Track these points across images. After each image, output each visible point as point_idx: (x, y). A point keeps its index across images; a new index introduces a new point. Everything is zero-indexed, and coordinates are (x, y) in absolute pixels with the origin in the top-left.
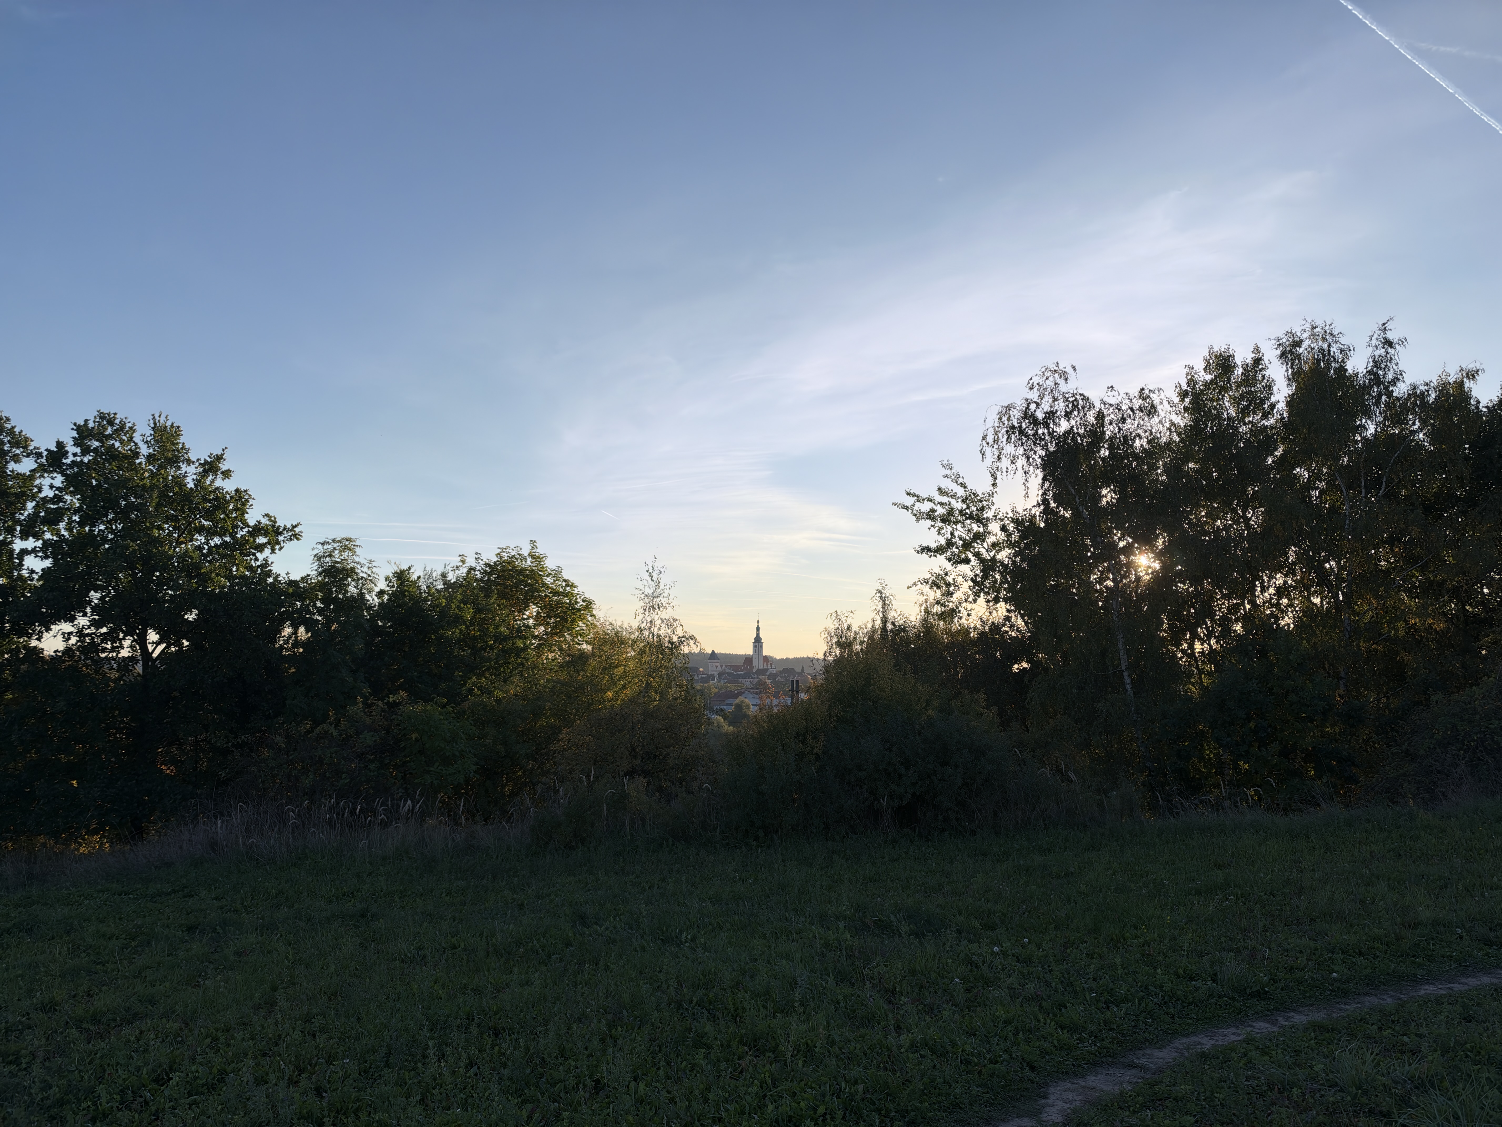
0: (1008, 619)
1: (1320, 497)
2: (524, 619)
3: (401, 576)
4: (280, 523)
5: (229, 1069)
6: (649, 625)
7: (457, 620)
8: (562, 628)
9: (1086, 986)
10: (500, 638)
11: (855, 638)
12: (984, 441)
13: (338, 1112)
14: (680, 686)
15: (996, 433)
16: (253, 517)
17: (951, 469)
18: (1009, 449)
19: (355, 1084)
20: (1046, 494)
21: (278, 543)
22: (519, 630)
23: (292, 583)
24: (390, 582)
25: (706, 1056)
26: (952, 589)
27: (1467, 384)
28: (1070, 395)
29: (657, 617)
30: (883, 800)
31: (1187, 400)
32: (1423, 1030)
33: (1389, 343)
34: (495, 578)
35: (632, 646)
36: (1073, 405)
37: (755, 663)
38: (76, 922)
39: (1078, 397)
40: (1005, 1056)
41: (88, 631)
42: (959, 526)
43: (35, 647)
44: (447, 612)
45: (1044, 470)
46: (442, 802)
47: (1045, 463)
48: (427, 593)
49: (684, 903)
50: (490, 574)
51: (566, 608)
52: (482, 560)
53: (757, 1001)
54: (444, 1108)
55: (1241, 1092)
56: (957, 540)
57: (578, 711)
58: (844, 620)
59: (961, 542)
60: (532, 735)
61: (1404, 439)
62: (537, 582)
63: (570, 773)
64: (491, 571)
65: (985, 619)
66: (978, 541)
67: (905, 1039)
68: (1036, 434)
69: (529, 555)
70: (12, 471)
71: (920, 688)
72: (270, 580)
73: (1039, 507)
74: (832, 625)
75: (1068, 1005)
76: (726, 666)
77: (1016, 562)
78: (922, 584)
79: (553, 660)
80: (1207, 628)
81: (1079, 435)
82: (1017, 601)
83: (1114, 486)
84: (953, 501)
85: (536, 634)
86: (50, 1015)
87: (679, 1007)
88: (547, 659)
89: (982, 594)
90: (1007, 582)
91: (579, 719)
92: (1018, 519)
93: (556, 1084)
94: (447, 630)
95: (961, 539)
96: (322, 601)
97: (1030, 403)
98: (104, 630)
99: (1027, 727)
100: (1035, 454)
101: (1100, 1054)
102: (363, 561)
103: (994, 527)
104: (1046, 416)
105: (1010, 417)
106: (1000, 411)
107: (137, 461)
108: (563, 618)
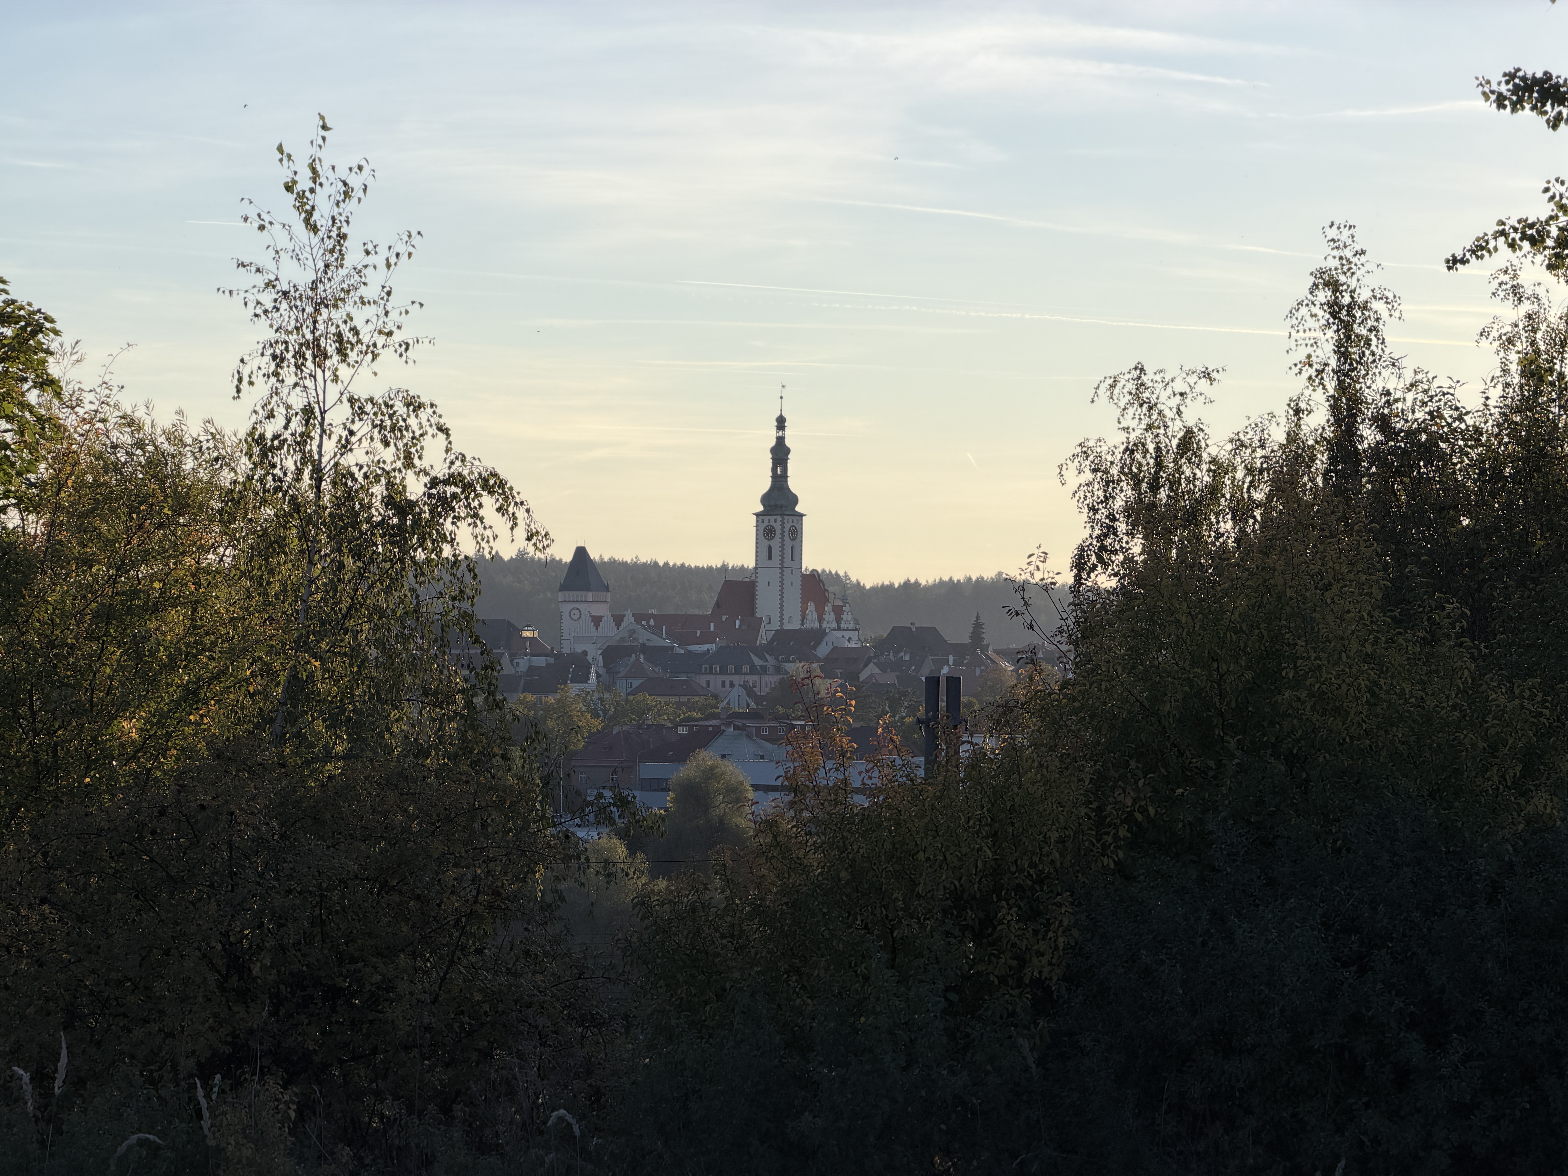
6: (296, 425)
11: (1214, 490)
35: (226, 517)
37: (766, 604)
76: (639, 618)
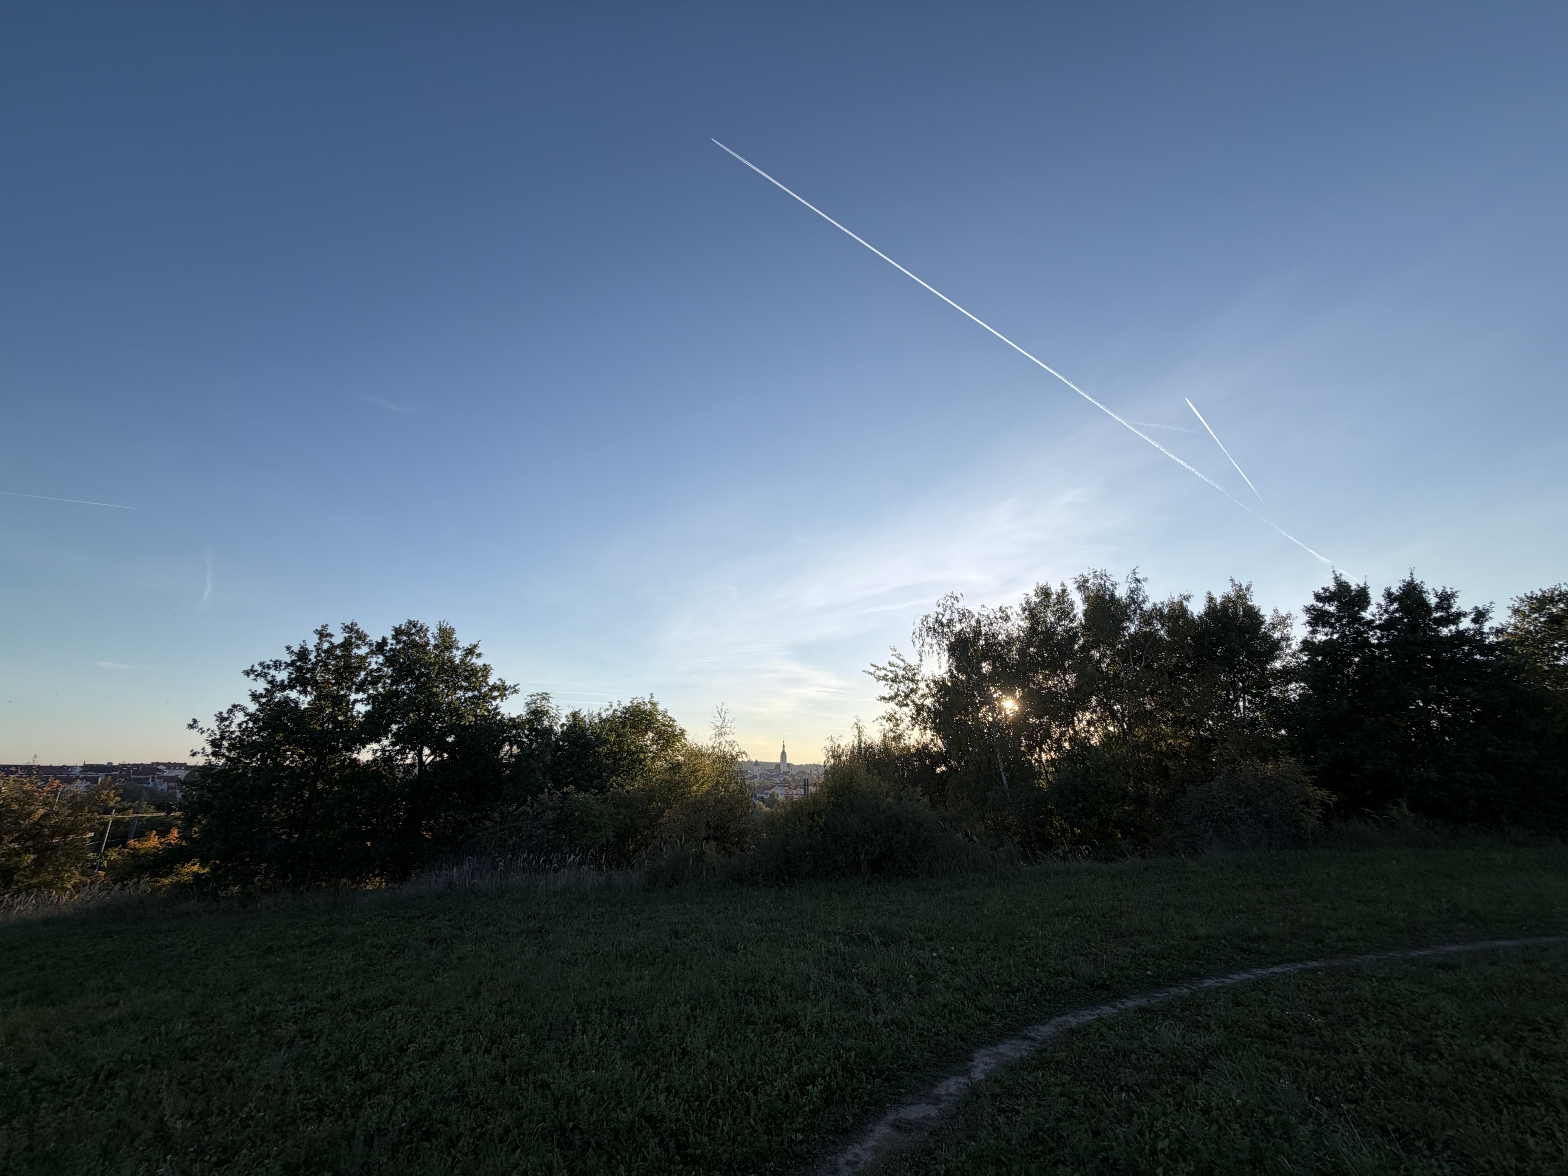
0: (932, 740)
1: (1107, 667)
2: (645, 741)
3: (575, 715)
4: (507, 684)
5: (447, 1041)
6: (718, 745)
7: (606, 742)
8: (667, 746)
9: (992, 980)
10: (630, 753)
11: (843, 753)
12: (914, 636)
13: (515, 1073)
15: (921, 631)
16: (492, 680)
17: (896, 651)
18: (928, 640)
19: (527, 1052)
20: (951, 666)
21: (505, 695)
22: (641, 748)
23: (511, 719)
24: (568, 719)
25: (753, 1030)
26: (899, 722)
27: (1185, 603)
28: (961, 610)
30: (862, 856)
31: (1027, 613)
32: (1209, 1012)
33: (1138, 581)
34: (629, 716)
35: (708, 757)
36: (963, 615)
37: (782, 767)
38: (359, 937)
39: (965, 611)
40: (944, 1031)
41: (388, 748)
42: (902, 684)
43: (355, 759)
44: (600, 737)
45: (949, 652)
46: (592, 855)
47: (949, 648)
48: (589, 726)
49: (739, 924)
50: (626, 713)
51: (670, 734)
52: (622, 705)
53: (785, 991)
54: (584, 1070)
55: (1098, 1057)
56: (901, 693)
57: (675, 798)
58: (835, 741)
59: (903, 694)
60: (647, 813)
61: (1152, 634)
62: (653, 718)
63: (670, 838)
65: (919, 740)
66: (913, 693)
67: (880, 1018)
68: (943, 632)
69: (649, 702)
70: (355, 654)
72: (499, 717)
74: (829, 745)
75: (982, 993)
76: (764, 770)
77: (936, 705)
79: (661, 767)
80: (1048, 745)
81: (967, 633)
82: (937, 729)
83: (989, 661)
84: (898, 670)
85: (652, 750)
86: (335, 1002)
87: (736, 995)
88: (658, 766)
89: (917, 725)
90: (931, 718)
91: (676, 804)
92: (936, 680)
93: (657, 1051)
94: (599, 748)
95: (903, 692)
96: (528, 730)
98: (398, 748)
99: (946, 808)
100: (943, 643)
101: (1005, 1028)
102: (554, 706)
103: (922, 685)
104: (948, 622)
105: (928, 622)
106: (922, 618)
107: (428, 648)
108: (667, 740)
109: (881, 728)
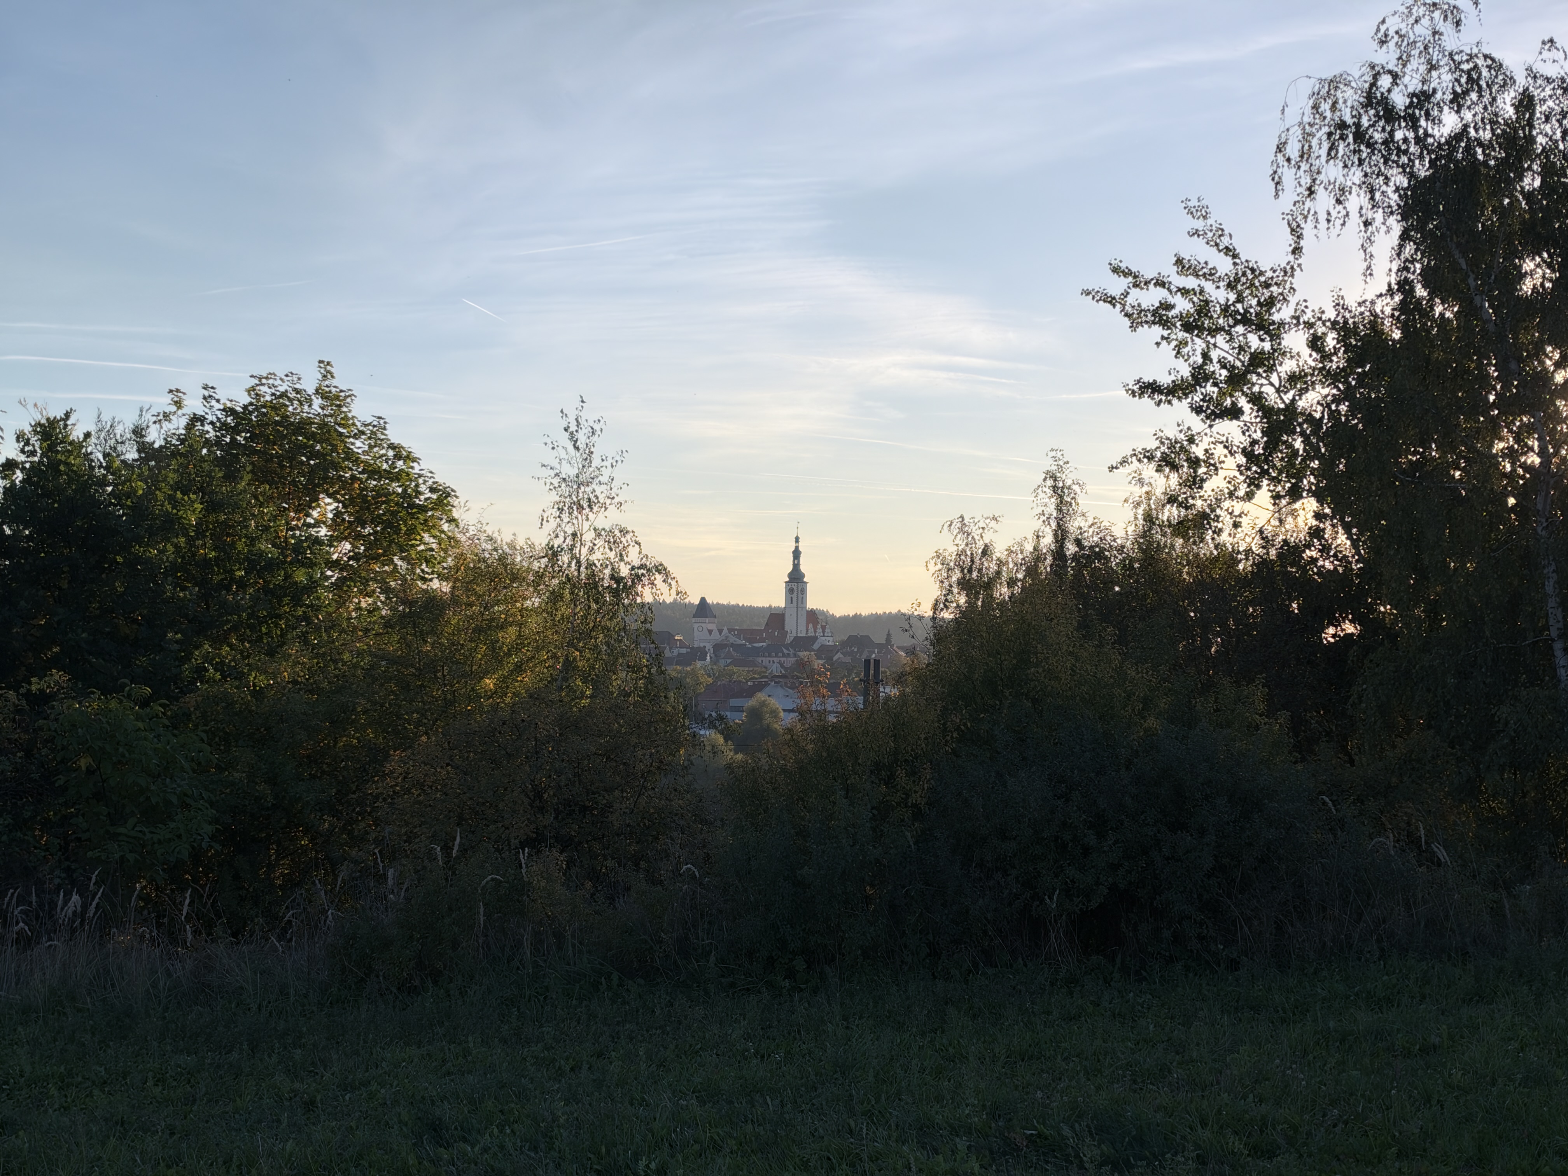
0: (1316, 533)
2: (309, 526)
3: (50, 432)
6: (569, 541)
7: (170, 525)
8: (389, 546)
10: (260, 566)
11: (998, 573)
12: (1280, 156)
14: (634, 669)
15: (1307, 136)
17: (1205, 217)
18: (1333, 171)
20: (1407, 269)
22: (298, 549)
24: (27, 443)
26: (1202, 470)
28: (1465, 58)
29: (586, 525)
30: (1051, 898)
34: (245, 439)
35: (536, 584)
36: (1470, 79)
37: (790, 624)
39: (1480, 62)
42: (1220, 339)
44: (147, 508)
45: (1404, 218)
46: (145, 897)
47: (1406, 203)
48: (105, 468)
49: (643, 1099)
50: (234, 430)
51: (397, 504)
52: (218, 401)
56: (1215, 368)
57: (423, 715)
58: (976, 534)
59: (1224, 372)
60: (328, 765)
62: (334, 449)
63: (409, 841)
64: (238, 424)
65: (1269, 530)
66: (1260, 370)
68: (1388, 142)
69: (317, 391)
71: (1132, 673)
73: (1392, 295)
74: (950, 545)
76: (730, 631)
77: (1339, 412)
78: (1139, 460)
79: (369, 612)
81: (1481, 144)
82: (1337, 496)
83: (1548, 252)
84: (1209, 287)
85: (335, 557)
88: (358, 609)
89: (1265, 482)
90: (1318, 456)
91: (426, 733)
92: (1346, 322)
94: (148, 545)
95: (1224, 366)
97: (1378, 73)
99: (1350, 756)
100: (1387, 184)
104: (1412, 102)
105: (1335, 103)
106: (1316, 90)
108: (388, 525)
109: (1138, 492)
